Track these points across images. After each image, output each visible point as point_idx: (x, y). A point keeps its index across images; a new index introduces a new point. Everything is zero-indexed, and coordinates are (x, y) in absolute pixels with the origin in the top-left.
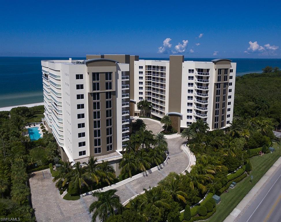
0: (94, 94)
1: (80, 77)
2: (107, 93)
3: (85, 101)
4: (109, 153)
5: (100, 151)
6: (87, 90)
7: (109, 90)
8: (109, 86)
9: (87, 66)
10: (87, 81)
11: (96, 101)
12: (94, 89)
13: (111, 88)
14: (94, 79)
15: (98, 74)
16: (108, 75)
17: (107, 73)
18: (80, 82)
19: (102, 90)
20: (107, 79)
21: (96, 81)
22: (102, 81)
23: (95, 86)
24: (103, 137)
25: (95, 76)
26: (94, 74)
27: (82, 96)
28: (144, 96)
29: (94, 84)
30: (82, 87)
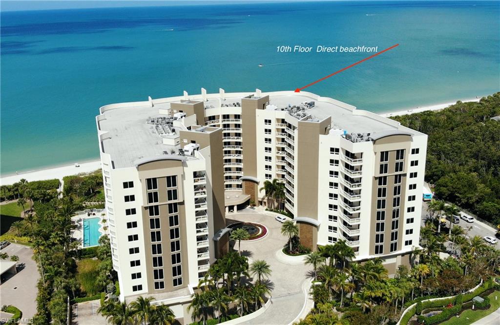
0: (151, 208)
1: (128, 185)
2: (170, 205)
3: (138, 218)
4: (177, 290)
5: (162, 286)
6: (141, 202)
7: (173, 201)
8: (173, 195)
9: (138, 170)
10: (140, 191)
11: (154, 217)
12: (150, 201)
13: (175, 198)
14: (149, 187)
15: (155, 179)
16: (172, 180)
17: (168, 178)
18: (129, 192)
19: (163, 202)
20: (169, 185)
21: (153, 191)
22: (162, 189)
23: (152, 197)
24: (167, 267)
25: (151, 183)
26: (149, 180)
27: (134, 211)
28: (274, 172)
29: (150, 195)
30: (132, 198)
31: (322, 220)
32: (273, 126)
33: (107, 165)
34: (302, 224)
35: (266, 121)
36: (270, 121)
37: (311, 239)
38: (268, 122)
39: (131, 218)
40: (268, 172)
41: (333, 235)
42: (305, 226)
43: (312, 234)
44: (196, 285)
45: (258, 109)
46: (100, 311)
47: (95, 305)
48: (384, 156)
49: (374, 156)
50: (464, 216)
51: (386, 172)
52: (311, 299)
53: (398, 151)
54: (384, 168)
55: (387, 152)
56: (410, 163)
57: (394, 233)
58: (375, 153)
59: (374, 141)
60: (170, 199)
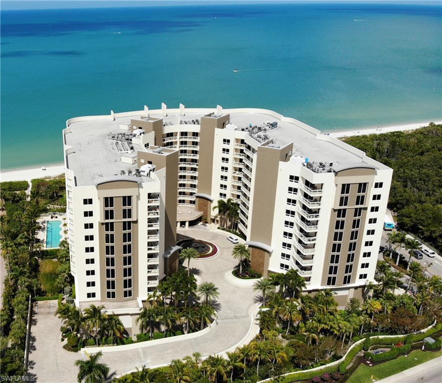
0: (107, 224)
1: (88, 202)
2: (124, 223)
3: (95, 232)
4: (127, 301)
5: (114, 296)
6: (98, 218)
7: (127, 220)
8: (127, 213)
9: (97, 189)
10: (98, 208)
11: (110, 233)
12: (107, 218)
13: (130, 217)
14: (106, 205)
15: (112, 198)
16: (127, 200)
17: (124, 198)
18: (88, 208)
19: (118, 220)
20: (124, 205)
21: (109, 208)
22: (118, 208)
23: (109, 215)
24: (119, 279)
25: (109, 201)
26: (106, 199)
27: (91, 226)
28: (229, 192)
29: (107, 212)
30: (91, 214)
31: (275, 246)
32: (231, 146)
33: (70, 180)
34: (254, 249)
35: (224, 140)
36: (229, 141)
37: (262, 264)
38: (226, 141)
39: (89, 232)
40: (223, 191)
41: (285, 262)
42: (257, 251)
43: (264, 259)
44: (146, 298)
45: (218, 128)
46: (57, 313)
47: (53, 305)
48: (345, 188)
49: (335, 188)
50: (425, 250)
51: (346, 204)
52: (257, 324)
53: (360, 184)
54: (343, 201)
55: (349, 185)
56: (372, 197)
57: (348, 266)
58: (336, 185)
59: (336, 173)
60: (124, 217)
